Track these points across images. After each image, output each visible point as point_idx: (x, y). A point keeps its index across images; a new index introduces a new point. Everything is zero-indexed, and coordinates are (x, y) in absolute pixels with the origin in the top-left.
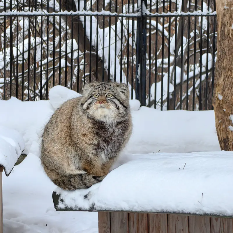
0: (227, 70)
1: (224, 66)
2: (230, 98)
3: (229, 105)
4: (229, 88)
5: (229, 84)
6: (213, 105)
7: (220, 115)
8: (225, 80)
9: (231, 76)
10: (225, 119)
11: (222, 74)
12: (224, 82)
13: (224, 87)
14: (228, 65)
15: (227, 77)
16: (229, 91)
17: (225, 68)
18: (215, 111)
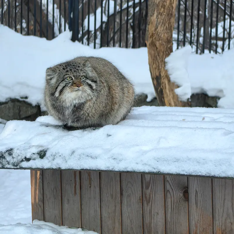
0: (160, 7)
1: (157, 3)
2: (162, 36)
3: (162, 42)
4: (162, 25)
5: (162, 21)
6: (146, 42)
7: (153, 52)
8: (158, 17)
9: (165, 14)
10: (158, 57)
11: (155, 12)
12: (157, 20)
13: (157, 24)
14: (161, 2)
15: (160, 14)
16: (162, 28)
17: (158, 5)
18: (148, 48)
